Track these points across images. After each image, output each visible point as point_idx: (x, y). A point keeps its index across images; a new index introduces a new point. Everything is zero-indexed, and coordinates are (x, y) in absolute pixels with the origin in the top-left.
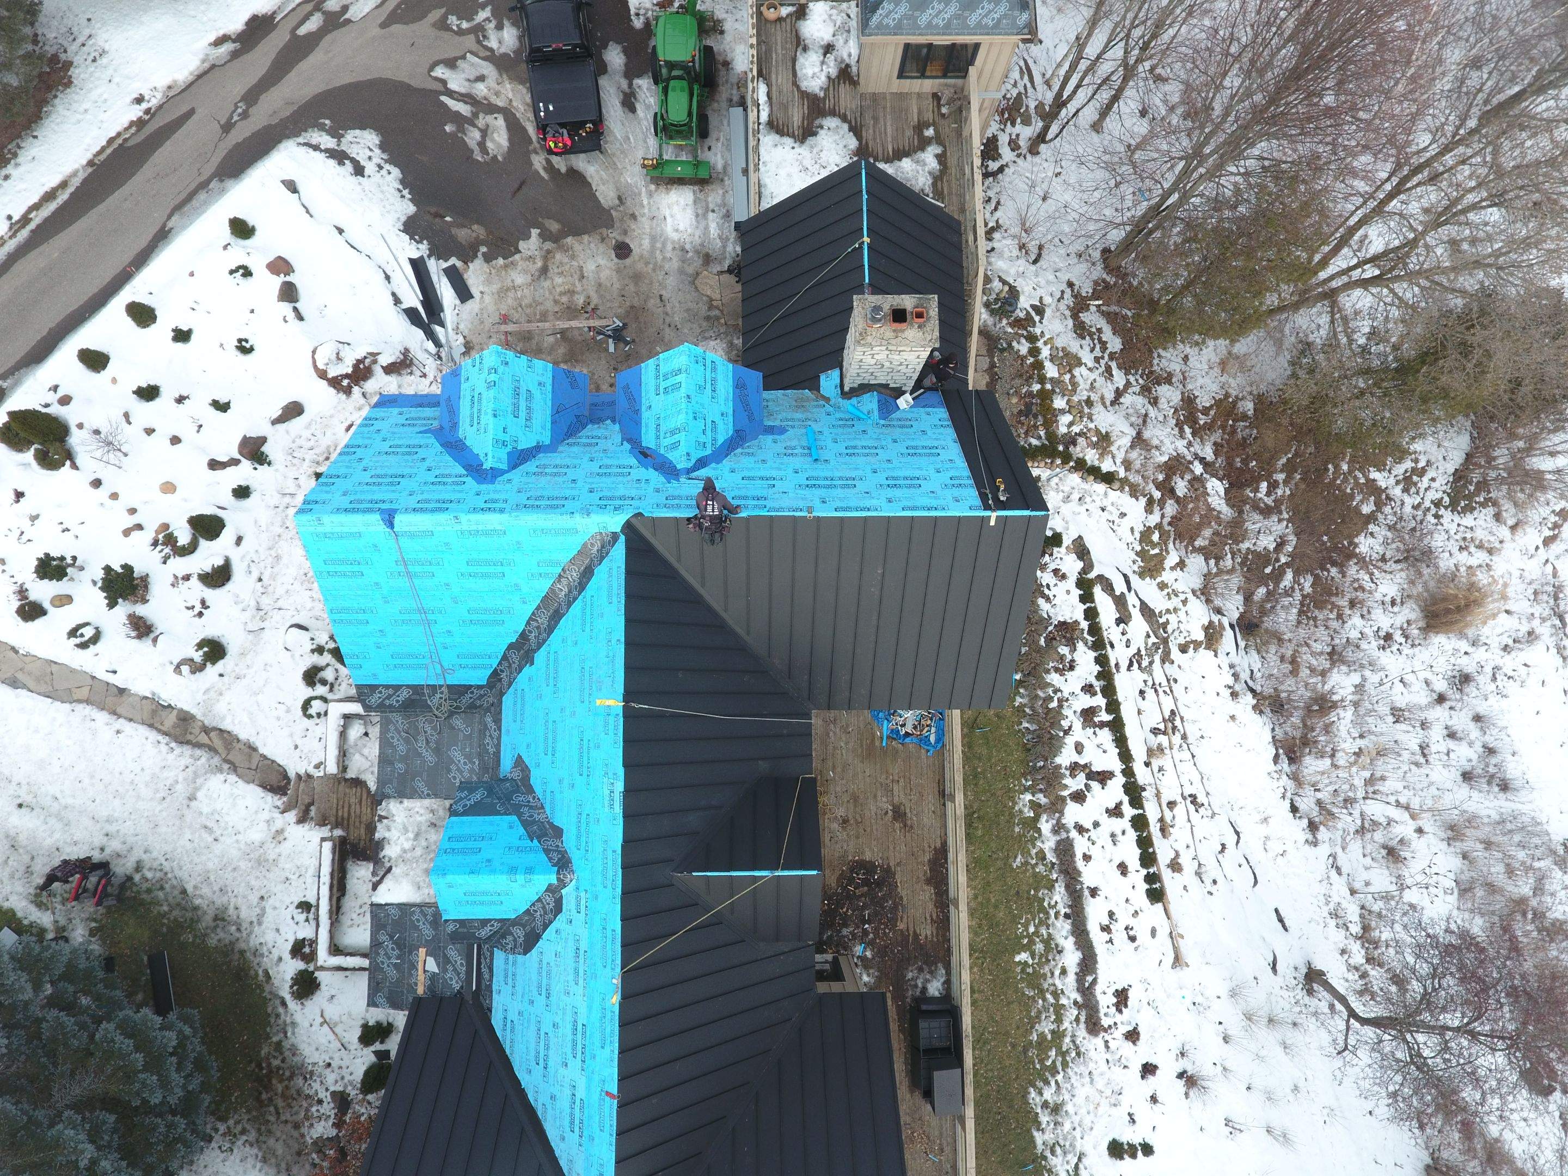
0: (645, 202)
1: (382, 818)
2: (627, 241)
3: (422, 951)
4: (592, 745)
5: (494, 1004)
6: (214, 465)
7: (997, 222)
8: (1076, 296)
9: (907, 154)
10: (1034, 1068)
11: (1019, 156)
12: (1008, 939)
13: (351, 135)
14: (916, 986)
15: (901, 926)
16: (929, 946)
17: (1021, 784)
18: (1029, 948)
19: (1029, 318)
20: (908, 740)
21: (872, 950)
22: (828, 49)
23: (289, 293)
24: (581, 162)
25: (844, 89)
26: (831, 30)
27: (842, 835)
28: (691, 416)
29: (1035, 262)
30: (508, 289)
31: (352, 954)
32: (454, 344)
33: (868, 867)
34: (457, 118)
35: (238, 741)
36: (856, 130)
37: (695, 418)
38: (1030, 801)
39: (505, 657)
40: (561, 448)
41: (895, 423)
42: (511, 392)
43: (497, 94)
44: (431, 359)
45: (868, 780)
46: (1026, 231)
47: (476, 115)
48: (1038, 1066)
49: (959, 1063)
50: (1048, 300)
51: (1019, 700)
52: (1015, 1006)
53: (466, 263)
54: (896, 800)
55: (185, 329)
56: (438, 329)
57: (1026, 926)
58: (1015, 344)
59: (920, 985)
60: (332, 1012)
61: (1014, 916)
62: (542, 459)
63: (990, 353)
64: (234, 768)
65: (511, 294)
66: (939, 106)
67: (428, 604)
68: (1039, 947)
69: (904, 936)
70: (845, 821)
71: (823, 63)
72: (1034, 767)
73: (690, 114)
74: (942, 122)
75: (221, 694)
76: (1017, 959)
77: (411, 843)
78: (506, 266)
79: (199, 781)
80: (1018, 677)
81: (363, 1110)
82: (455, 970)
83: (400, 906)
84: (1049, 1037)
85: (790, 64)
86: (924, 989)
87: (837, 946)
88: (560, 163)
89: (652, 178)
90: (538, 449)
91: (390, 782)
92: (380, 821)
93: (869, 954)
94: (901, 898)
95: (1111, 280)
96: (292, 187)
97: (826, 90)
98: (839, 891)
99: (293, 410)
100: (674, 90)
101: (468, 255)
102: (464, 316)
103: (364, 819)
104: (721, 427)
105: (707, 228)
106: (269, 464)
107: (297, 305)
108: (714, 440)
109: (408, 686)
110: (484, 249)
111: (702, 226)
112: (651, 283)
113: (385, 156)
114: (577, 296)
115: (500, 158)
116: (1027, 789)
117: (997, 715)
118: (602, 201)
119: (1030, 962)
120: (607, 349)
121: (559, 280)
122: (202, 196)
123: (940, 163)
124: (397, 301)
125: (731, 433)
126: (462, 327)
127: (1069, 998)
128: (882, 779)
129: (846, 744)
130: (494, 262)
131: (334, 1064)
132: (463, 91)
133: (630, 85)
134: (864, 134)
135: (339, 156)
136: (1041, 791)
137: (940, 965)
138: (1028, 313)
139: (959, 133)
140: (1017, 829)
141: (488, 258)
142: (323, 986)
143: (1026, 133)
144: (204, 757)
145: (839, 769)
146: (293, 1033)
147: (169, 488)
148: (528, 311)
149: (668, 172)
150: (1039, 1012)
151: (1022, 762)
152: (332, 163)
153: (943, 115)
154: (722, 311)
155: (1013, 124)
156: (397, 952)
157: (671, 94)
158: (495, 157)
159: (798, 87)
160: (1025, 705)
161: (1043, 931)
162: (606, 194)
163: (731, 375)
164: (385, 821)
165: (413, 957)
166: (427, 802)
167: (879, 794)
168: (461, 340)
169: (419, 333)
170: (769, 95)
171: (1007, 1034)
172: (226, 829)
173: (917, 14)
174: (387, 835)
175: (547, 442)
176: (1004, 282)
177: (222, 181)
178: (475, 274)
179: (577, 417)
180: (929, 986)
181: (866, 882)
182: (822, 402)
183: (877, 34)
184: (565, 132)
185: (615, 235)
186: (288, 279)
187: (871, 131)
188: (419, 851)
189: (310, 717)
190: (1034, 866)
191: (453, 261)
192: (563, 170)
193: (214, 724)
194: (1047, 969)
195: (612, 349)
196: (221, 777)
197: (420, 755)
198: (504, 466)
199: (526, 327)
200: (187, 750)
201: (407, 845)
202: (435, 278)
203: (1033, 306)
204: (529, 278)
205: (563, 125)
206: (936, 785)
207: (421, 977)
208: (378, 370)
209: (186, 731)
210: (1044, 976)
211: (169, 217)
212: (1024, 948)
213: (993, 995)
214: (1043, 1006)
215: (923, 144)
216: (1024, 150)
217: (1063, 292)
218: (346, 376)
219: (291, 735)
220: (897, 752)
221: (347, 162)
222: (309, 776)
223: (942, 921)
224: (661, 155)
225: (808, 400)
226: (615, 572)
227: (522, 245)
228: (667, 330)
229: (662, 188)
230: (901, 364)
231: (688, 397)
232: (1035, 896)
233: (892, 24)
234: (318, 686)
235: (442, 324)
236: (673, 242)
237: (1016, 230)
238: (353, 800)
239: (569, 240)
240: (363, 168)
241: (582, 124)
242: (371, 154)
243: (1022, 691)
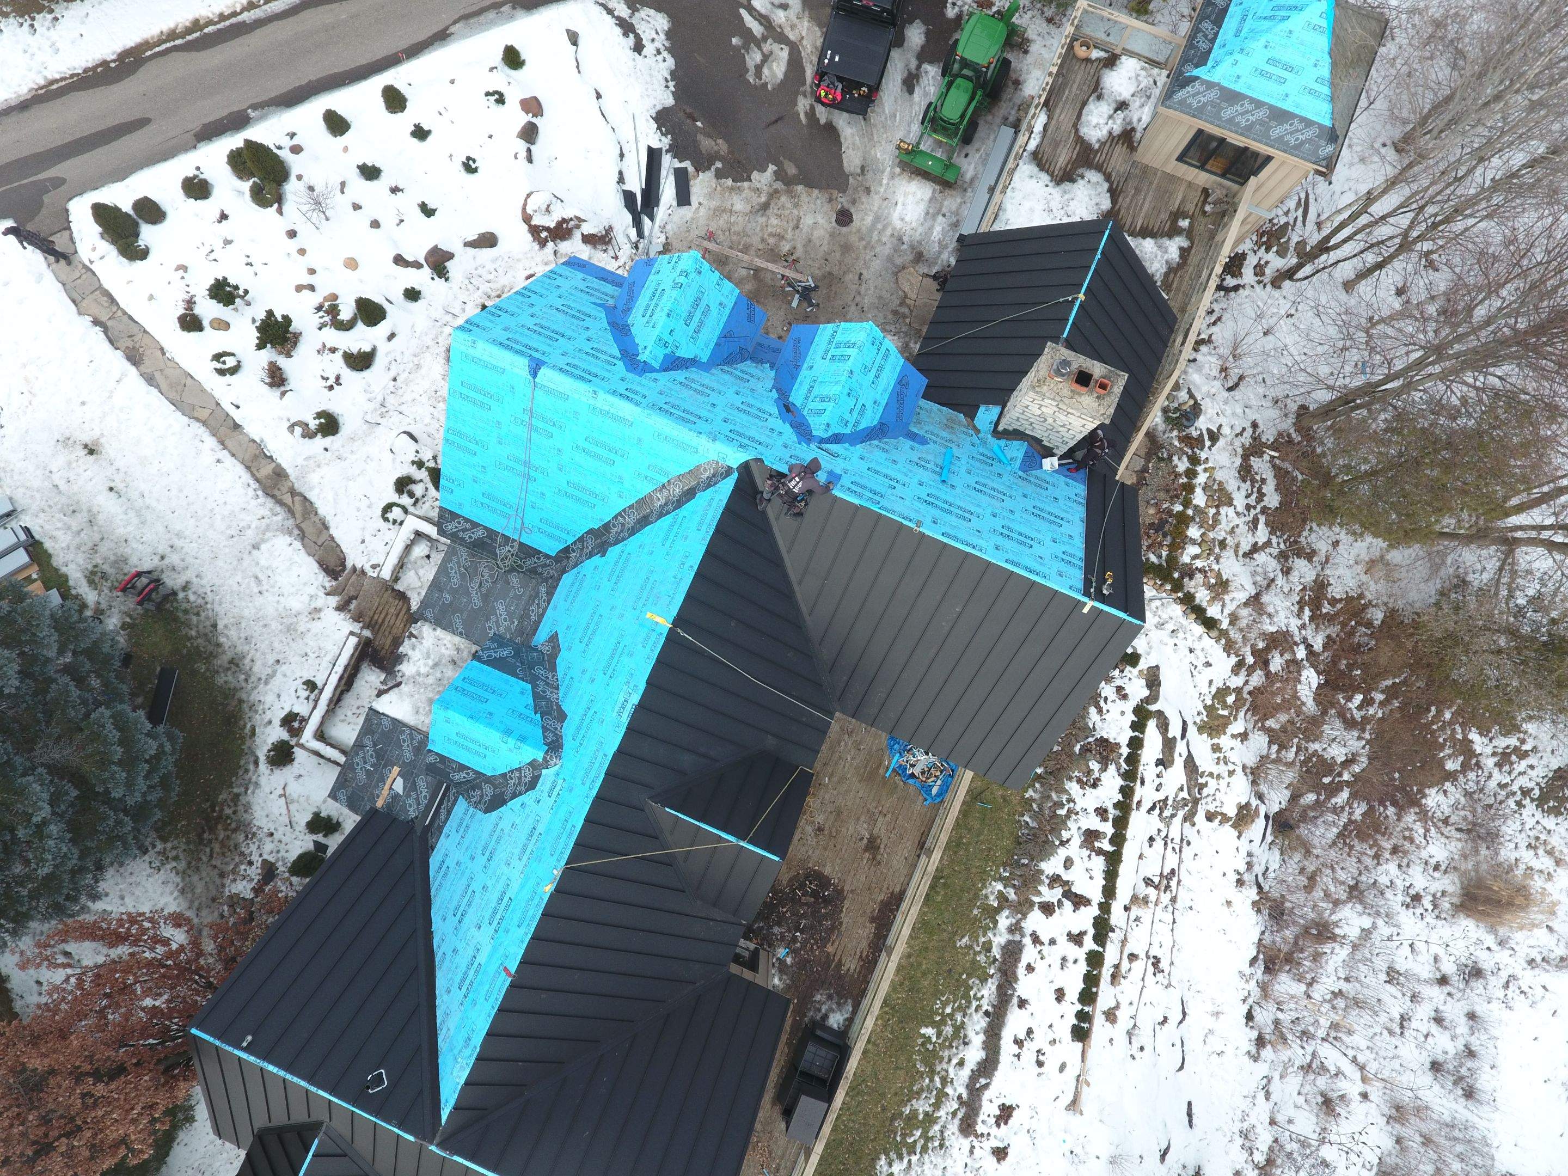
0: (885, 182)
1: (412, 635)
2: (852, 211)
3: (396, 769)
4: (626, 651)
5: (439, 845)
6: (399, 260)
7: (1210, 336)
8: (1255, 438)
9: (1153, 235)
10: (895, 1138)
11: (1259, 282)
12: (922, 1009)
13: (645, 12)
14: (819, 1010)
15: (830, 949)
16: (847, 979)
17: (997, 871)
18: (938, 1026)
19: (1200, 440)
20: (911, 781)
21: (794, 958)
22: (1122, 106)
23: (529, 133)
24: (842, 121)
25: (1120, 150)
26: (1132, 90)
27: (812, 841)
28: (846, 391)
29: (1230, 389)
30: (724, 211)
31: (333, 746)
32: (655, 241)
33: (823, 881)
34: (747, 35)
35: (316, 514)
36: (1114, 193)
37: (849, 395)
38: (999, 891)
39: (581, 539)
40: (713, 371)
41: (1032, 479)
42: (692, 300)
43: (793, 27)
44: (629, 246)
45: (858, 801)
46: (1234, 356)
47: (765, 39)
48: (898, 1139)
49: (829, 1099)
50: (1226, 430)
51: (1030, 793)
52: (901, 1073)
53: (697, 170)
54: (876, 831)
55: (426, 128)
56: (646, 220)
57: (945, 1005)
58: (1175, 458)
59: (823, 1011)
60: (294, 789)
61: (938, 990)
62: (693, 373)
63: (1148, 457)
64: (302, 537)
65: (725, 216)
66: (1205, 202)
67: (536, 461)
68: (948, 1030)
69: (828, 959)
70: (820, 829)
71: (1110, 117)
72: (1018, 861)
73: (962, 116)
74: (1201, 219)
75: (319, 466)
76: (923, 1031)
77: (427, 669)
78: (732, 189)
79: (268, 535)
80: (1039, 771)
81: (283, 888)
82: (417, 799)
83: (394, 720)
84: (921, 1117)
85: (1078, 106)
86: (825, 1017)
87: (763, 939)
88: (822, 114)
89: (901, 161)
90: (692, 363)
91: (433, 607)
92: (409, 637)
93: (789, 960)
94: (841, 924)
95: (1297, 437)
96: (574, 38)
97: (1103, 144)
98: (787, 890)
99: (487, 241)
100: (958, 87)
101: (702, 164)
102: (676, 218)
103: (394, 631)
104: (869, 413)
105: (931, 228)
106: (447, 280)
107: (532, 147)
108: (858, 422)
109: (485, 528)
110: (719, 165)
111: (927, 225)
112: (857, 259)
113: (667, 44)
114: (784, 242)
115: (769, 87)
116: (1001, 879)
117: (1004, 798)
118: (845, 164)
119: (934, 1039)
120: (790, 303)
121: (774, 221)
122: (491, 15)
123: (1181, 256)
124: (621, 180)
125: (875, 423)
126: (668, 227)
127: (955, 1090)
128: (871, 807)
129: (852, 759)
130: (723, 180)
131: (277, 836)
132: (763, 11)
133: (919, 67)
134: (1120, 199)
135: (627, 28)
136: (1014, 886)
137: (850, 1002)
138: (1201, 435)
139: (1212, 236)
140: (975, 912)
141: (719, 175)
142: (296, 763)
143: (1276, 263)
144: (281, 516)
145: (835, 779)
146: (253, 793)
147: (352, 264)
148: (734, 238)
149: (919, 162)
150: (922, 1090)
151: (1008, 851)
152: (618, 31)
153: (1205, 213)
154: (911, 311)
155: (1268, 250)
156: (373, 760)
157: (953, 90)
158: (766, 84)
159: (1077, 130)
160: (1034, 800)
161: (959, 1017)
162: (851, 159)
163: (899, 368)
164: (413, 640)
165: (385, 771)
166: (457, 639)
167: (863, 819)
168: (663, 239)
169: (629, 218)
170: (1046, 127)
171: (883, 1095)
172: (273, 587)
173: (1224, 105)
174: (410, 653)
175: (705, 360)
176: (1192, 396)
177: (514, 8)
178: (701, 184)
179: (741, 349)
180: (831, 1016)
181: (815, 894)
182: (972, 432)
183: (1176, 109)
184: (840, 86)
185: (843, 201)
186: (534, 120)
187: (1128, 200)
188: (431, 680)
189: (386, 520)
190: (976, 953)
191: (687, 164)
192: (823, 121)
193: (302, 490)
194: (946, 1053)
195: (795, 304)
196: (288, 539)
197: (469, 594)
198: (656, 365)
199: (727, 252)
200: (270, 503)
201: (423, 670)
202: (663, 173)
203: (1209, 431)
204: (749, 208)
205: (840, 79)
206: (919, 834)
207: (385, 792)
208: (577, 235)
209: (275, 486)
210: (941, 1059)
211: (455, 22)
212: (934, 1024)
213: (885, 1053)
214: (928, 1086)
215: (1173, 232)
216: (1267, 279)
217: (1244, 429)
218: (547, 229)
219: (364, 529)
220: (897, 786)
221: (631, 35)
222: (363, 572)
223: (869, 962)
224: (918, 143)
225: (960, 423)
226: (714, 504)
227: (755, 175)
228: (853, 308)
229: (906, 175)
230: (1063, 426)
231: (851, 372)
232: (966, 981)
233: (1195, 105)
234: (405, 495)
235: (652, 218)
236: (894, 229)
237: (1225, 351)
238: (392, 610)
239: (800, 188)
240: (644, 46)
241: (858, 85)
242: (655, 36)
243: (1037, 785)
